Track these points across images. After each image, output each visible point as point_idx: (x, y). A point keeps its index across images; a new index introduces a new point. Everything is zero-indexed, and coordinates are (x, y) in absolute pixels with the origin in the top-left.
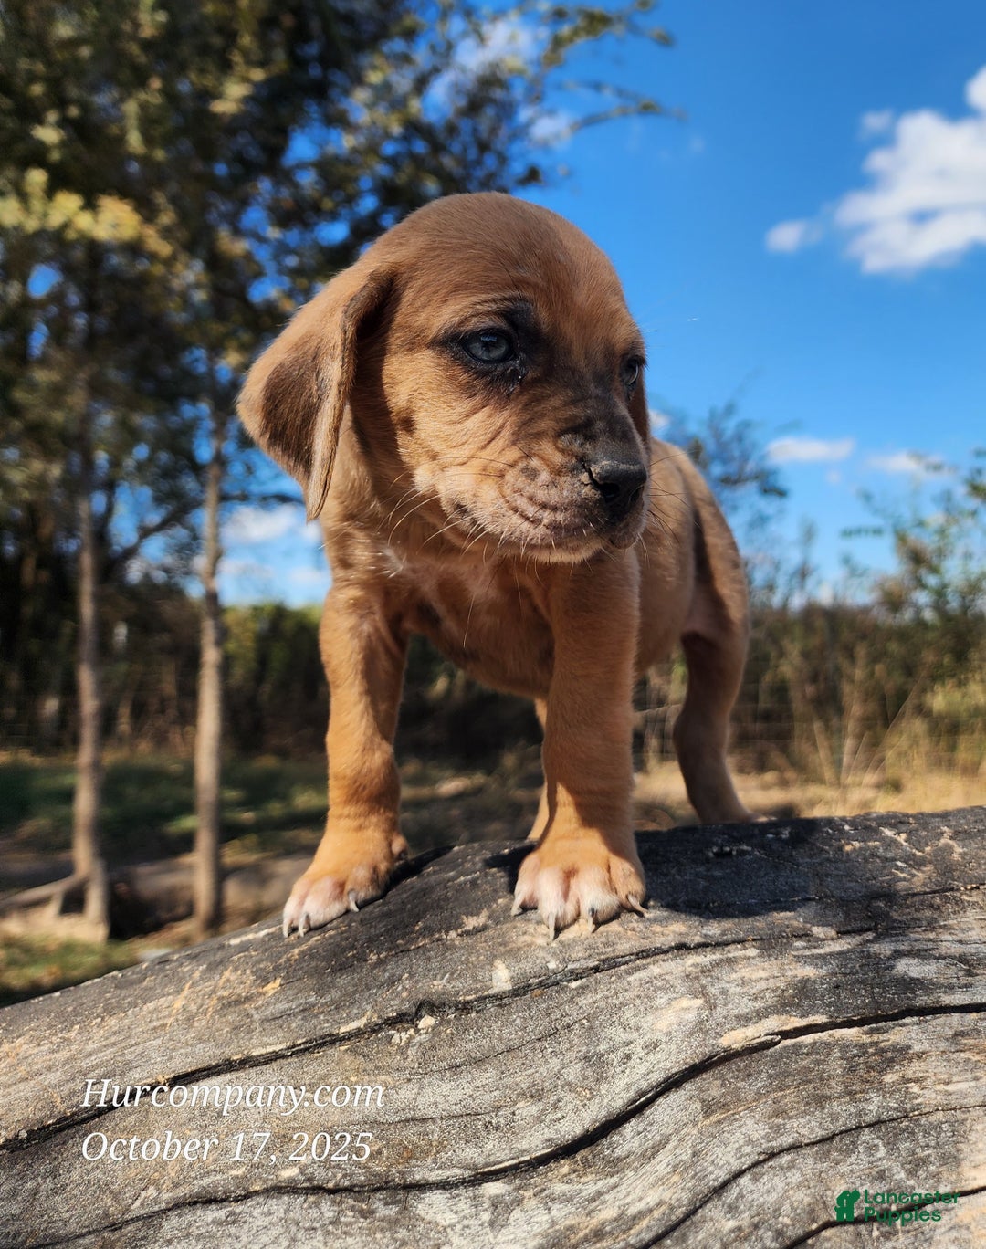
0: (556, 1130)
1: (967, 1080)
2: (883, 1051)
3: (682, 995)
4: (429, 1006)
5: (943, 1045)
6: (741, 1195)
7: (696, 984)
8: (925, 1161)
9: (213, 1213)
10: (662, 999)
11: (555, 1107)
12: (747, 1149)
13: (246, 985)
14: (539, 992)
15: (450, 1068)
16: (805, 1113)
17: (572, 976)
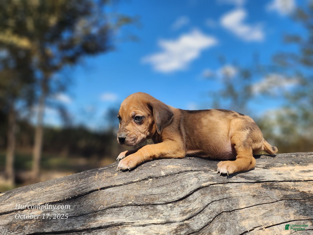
0: (179, 196)
1: (238, 193)
2: (226, 188)
3: (194, 178)
4: (150, 177)
5: (234, 188)
6: (210, 207)
7: (196, 176)
8: (234, 204)
9: (116, 209)
10: (191, 178)
11: (178, 193)
12: (209, 200)
13: (110, 174)
14: (170, 176)
15: (157, 187)
16: (216, 196)
17: (175, 174)
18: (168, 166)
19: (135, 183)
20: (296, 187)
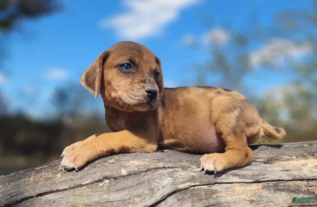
0: (146, 204)
1: (229, 197)
2: (212, 191)
3: (168, 177)
4: (107, 178)
5: (224, 190)
7: (170, 175)
10: (164, 178)
11: (144, 199)
13: (51, 175)
14: (134, 175)
15: (116, 191)
16: (198, 202)
17: (141, 172)
18: (132, 162)
19: (85, 187)
20: (310, 188)
